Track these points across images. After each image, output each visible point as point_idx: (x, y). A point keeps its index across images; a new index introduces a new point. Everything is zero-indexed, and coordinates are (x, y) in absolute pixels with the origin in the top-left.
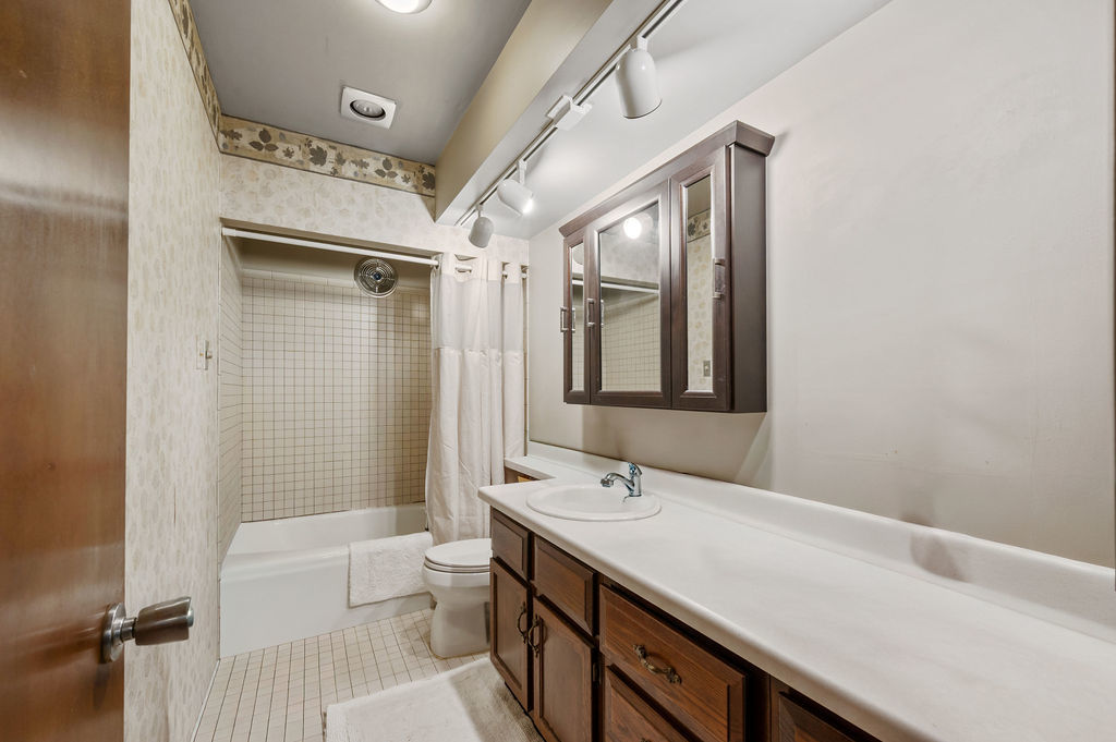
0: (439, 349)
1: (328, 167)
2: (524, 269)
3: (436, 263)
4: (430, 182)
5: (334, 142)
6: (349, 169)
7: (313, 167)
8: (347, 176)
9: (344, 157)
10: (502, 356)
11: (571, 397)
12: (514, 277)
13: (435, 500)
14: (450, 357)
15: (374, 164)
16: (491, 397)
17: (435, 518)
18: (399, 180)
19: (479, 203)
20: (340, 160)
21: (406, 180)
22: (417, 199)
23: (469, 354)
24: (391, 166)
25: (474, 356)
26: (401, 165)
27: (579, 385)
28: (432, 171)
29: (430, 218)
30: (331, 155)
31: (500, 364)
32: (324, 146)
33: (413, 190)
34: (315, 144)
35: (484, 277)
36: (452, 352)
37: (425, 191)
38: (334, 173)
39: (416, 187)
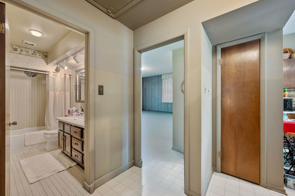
0: (48, 92)
1: (18, 52)
2: (70, 75)
3: (48, 73)
4: (46, 56)
5: (20, 47)
6: (24, 53)
7: (14, 52)
8: (23, 54)
9: (23, 50)
10: (65, 93)
11: (76, 101)
12: (68, 77)
13: (48, 123)
14: (51, 93)
15: (31, 52)
16: (62, 101)
17: (48, 127)
18: (38, 56)
19: (57, 64)
20: (21, 51)
21: (40, 56)
22: (43, 60)
23: (56, 93)
24: (35, 53)
25: (57, 93)
26: (38, 52)
27: (78, 99)
28: (47, 54)
29: (46, 64)
30: (19, 50)
31: (64, 95)
32: (17, 47)
33: (42, 58)
34: (14, 47)
35: (60, 77)
36: (52, 92)
37: (45, 58)
38: (20, 53)
39: (42, 57)
